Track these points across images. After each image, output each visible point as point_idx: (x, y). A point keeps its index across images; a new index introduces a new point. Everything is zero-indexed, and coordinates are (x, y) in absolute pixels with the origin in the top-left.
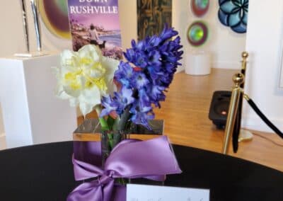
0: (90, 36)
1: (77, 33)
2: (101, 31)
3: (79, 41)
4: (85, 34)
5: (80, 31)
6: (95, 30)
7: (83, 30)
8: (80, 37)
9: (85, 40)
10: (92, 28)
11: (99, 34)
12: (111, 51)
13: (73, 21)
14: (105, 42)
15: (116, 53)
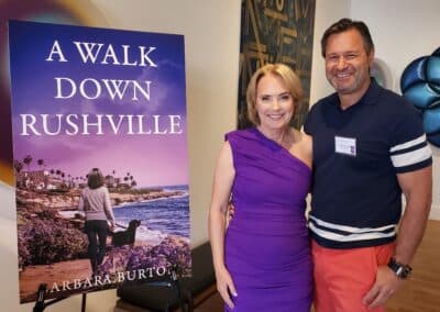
0: (87, 208)
1: (38, 200)
2: (126, 189)
3: (46, 227)
4: (69, 203)
5: (51, 193)
6: (104, 189)
7: (63, 191)
8: (48, 215)
9: (67, 222)
10: (95, 181)
11: (118, 201)
12: (152, 252)
13: (27, 161)
14: (134, 225)
15: (168, 258)
